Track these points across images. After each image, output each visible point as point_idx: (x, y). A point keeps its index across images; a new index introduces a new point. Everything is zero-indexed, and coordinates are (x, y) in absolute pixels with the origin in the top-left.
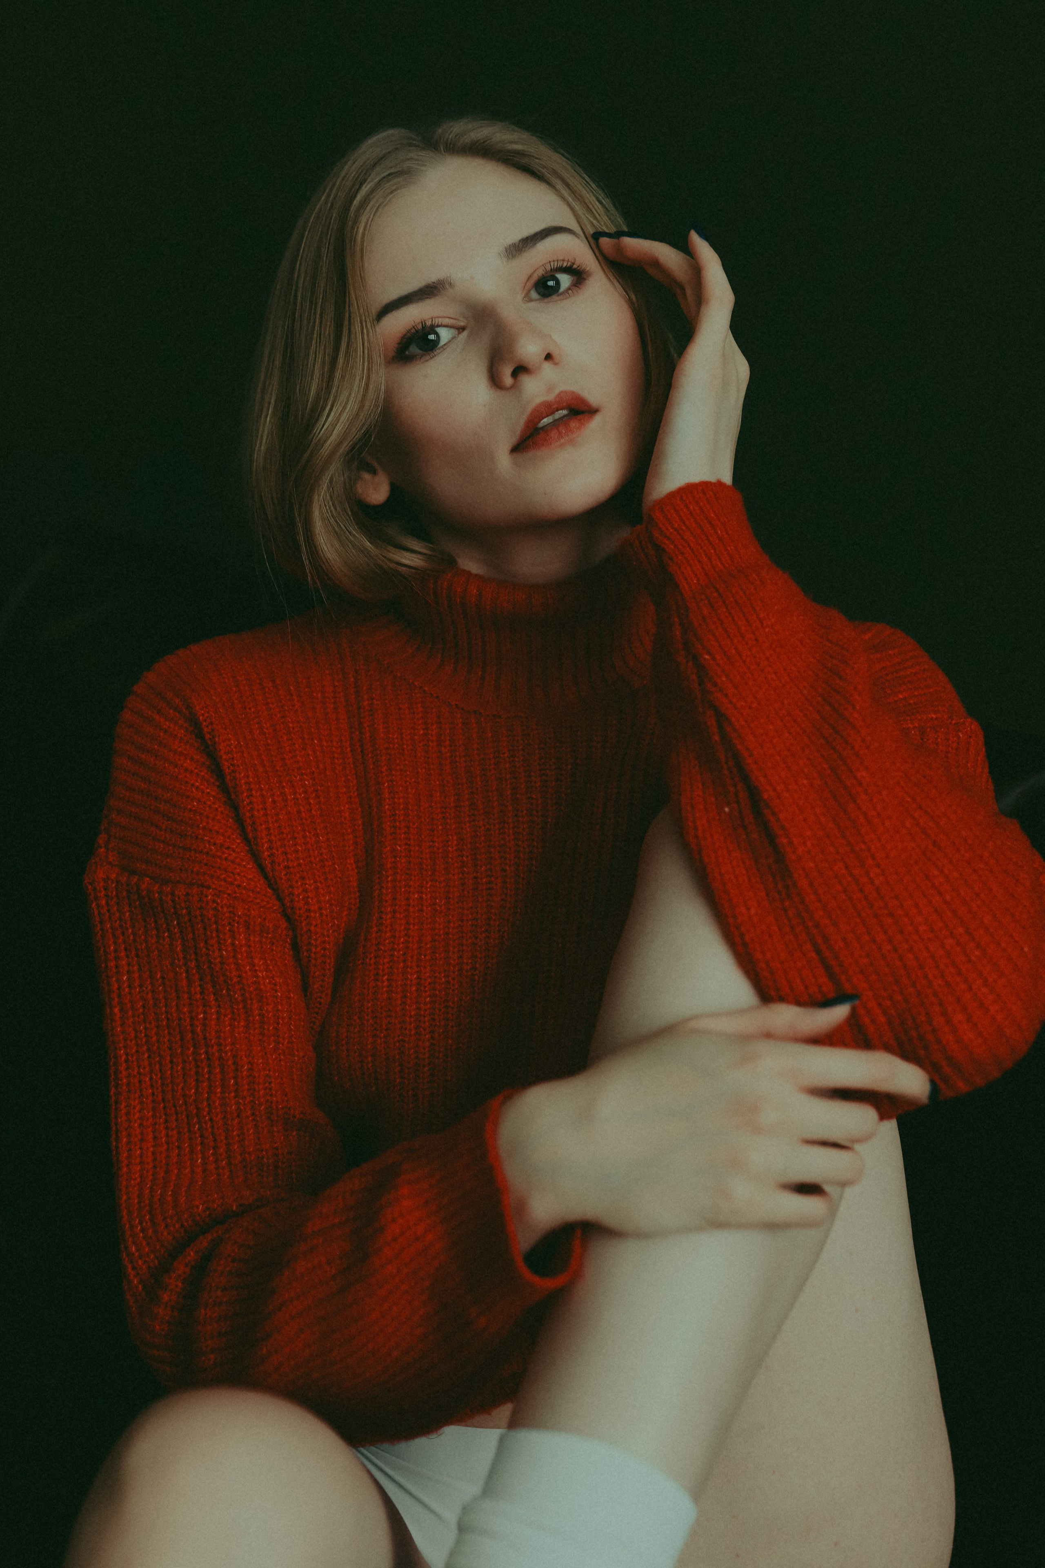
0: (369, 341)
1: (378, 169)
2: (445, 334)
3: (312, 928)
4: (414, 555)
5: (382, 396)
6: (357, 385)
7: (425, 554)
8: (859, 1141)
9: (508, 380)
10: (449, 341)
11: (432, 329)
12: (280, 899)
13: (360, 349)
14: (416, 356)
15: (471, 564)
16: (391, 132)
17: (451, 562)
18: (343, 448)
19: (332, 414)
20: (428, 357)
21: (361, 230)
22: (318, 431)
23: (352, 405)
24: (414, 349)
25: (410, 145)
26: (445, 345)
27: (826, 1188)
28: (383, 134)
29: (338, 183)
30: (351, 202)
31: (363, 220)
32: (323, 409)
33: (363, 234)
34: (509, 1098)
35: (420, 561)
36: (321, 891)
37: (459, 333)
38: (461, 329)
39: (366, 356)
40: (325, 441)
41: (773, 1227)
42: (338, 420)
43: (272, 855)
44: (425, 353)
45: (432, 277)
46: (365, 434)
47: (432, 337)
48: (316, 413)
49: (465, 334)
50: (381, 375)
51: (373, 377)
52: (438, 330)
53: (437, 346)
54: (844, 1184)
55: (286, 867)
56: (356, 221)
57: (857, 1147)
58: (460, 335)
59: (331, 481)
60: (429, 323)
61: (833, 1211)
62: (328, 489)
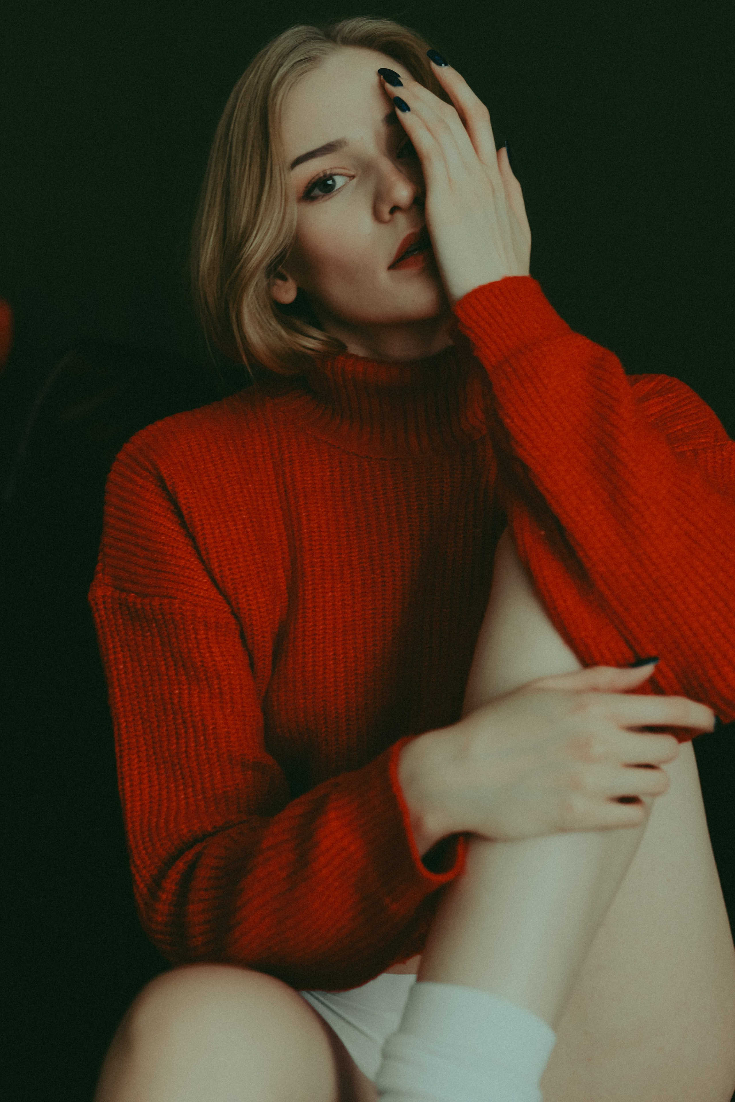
0: (286, 184)
1: (292, 55)
2: (340, 181)
3: (254, 622)
4: (316, 341)
5: (295, 223)
6: (276, 215)
7: (323, 340)
8: (666, 762)
9: (387, 216)
10: (343, 186)
11: (331, 177)
12: (229, 603)
13: (279, 190)
14: (318, 196)
15: (355, 349)
16: (300, 28)
17: (343, 347)
18: (264, 264)
19: (257, 238)
20: (327, 197)
21: (279, 102)
22: (247, 250)
23: (272, 232)
24: (317, 192)
25: (315, 38)
26: (339, 188)
27: (643, 798)
28: (296, 29)
29: (262, 67)
30: (272, 80)
31: (281, 94)
32: (252, 233)
33: (281, 103)
34: (405, 744)
35: (319, 345)
36: (259, 595)
37: (350, 180)
38: (351, 177)
39: (284, 195)
40: (254, 255)
41: (604, 829)
42: (263, 240)
43: (221, 571)
44: (325, 194)
45: (332, 138)
46: (282, 252)
47: (330, 182)
48: (245, 237)
49: (355, 180)
50: (294, 209)
51: (289, 211)
52: (337, 178)
53: (333, 189)
54: (654, 795)
55: (232, 579)
56: (275, 95)
57: (664, 767)
58: (351, 182)
59: (257, 285)
60: (328, 172)
61: (647, 815)
62: (254, 291)
